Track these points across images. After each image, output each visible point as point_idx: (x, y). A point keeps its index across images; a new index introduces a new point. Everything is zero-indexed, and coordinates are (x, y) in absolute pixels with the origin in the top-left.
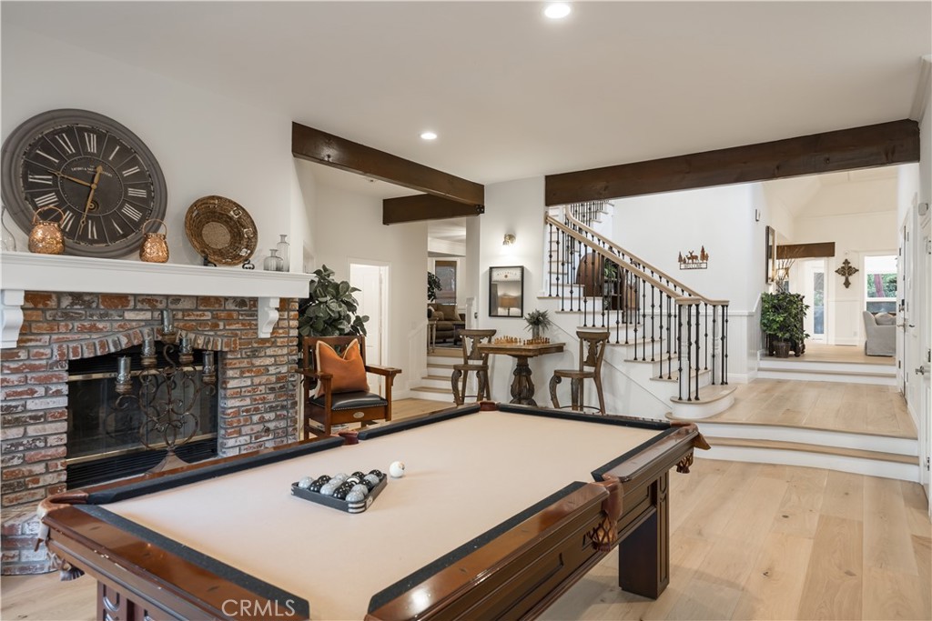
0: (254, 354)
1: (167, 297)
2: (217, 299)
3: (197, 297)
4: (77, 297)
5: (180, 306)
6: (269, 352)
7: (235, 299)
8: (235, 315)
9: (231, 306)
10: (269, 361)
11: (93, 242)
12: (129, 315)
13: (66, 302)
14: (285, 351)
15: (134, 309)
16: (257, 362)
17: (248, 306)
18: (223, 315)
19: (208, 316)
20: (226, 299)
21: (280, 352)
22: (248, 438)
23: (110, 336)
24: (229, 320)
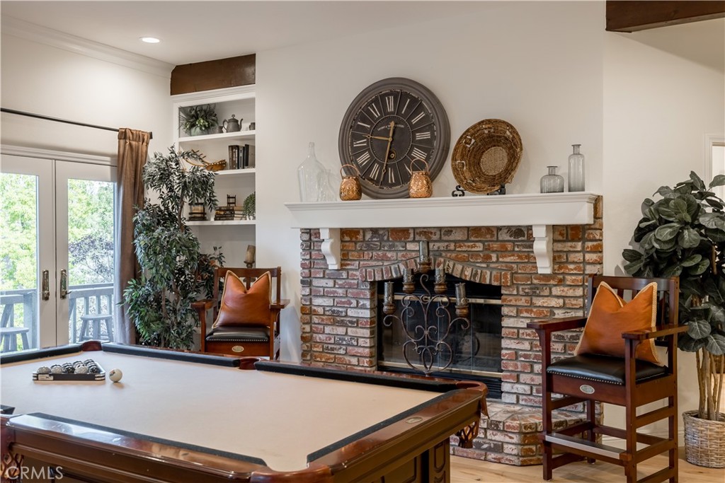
0: (534, 292)
1: (440, 229)
2: (489, 229)
3: (468, 228)
4: (375, 231)
5: (452, 237)
6: (556, 291)
7: (509, 228)
8: (509, 246)
9: (504, 236)
10: (554, 302)
11: (392, 185)
12: (410, 246)
13: (368, 236)
14: (579, 292)
15: (414, 241)
16: (539, 302)
17: (522, 233)
18: (495, 246)
19: (480, 247)
20: (499, 229)
21: (570, 293)
22: (527, 388)
23: (399, 263)
24: (503, 251)
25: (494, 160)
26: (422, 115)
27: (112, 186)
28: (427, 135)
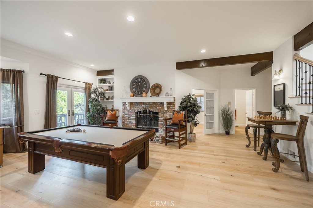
0: (164, 113)
1: (148, 102)
2: (156, 102)
3: (153, 102)
4: (136, 103)
5: (150, 104)
6: (168, 113)
7: (160, 102)
8: (160, 105)
9: (159, 104)
10: (167, 115)
11: (140, 94)
12: (143, 105)
13: (135, 104)
14: (171, 113)
15: (143, 104)
16: (165, 115)
17: (162, 103)
18: (158, 105)
19: (155, 106)
20: (158, 102)
21: (170, 113)
22: (163, 130)
23: (140, 108)
24: (159, 106)
25: (157, 90)
26: (145, 82)
27: (84, 93)
28: (146, 86)
